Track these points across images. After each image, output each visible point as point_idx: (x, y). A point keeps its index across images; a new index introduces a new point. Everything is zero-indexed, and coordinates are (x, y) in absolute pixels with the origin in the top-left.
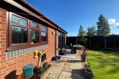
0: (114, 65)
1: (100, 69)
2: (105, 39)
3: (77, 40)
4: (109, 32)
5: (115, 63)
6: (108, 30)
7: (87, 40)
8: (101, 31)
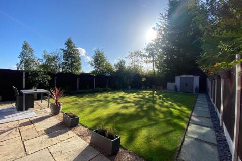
0: (92, 106)
1: (81, 114)
2: (78, 79)
3: (24, 80)
4: (80, 68)
5: (92, 104)
6: (78, 65)
7: (50, 78)
8: (69, 65)
